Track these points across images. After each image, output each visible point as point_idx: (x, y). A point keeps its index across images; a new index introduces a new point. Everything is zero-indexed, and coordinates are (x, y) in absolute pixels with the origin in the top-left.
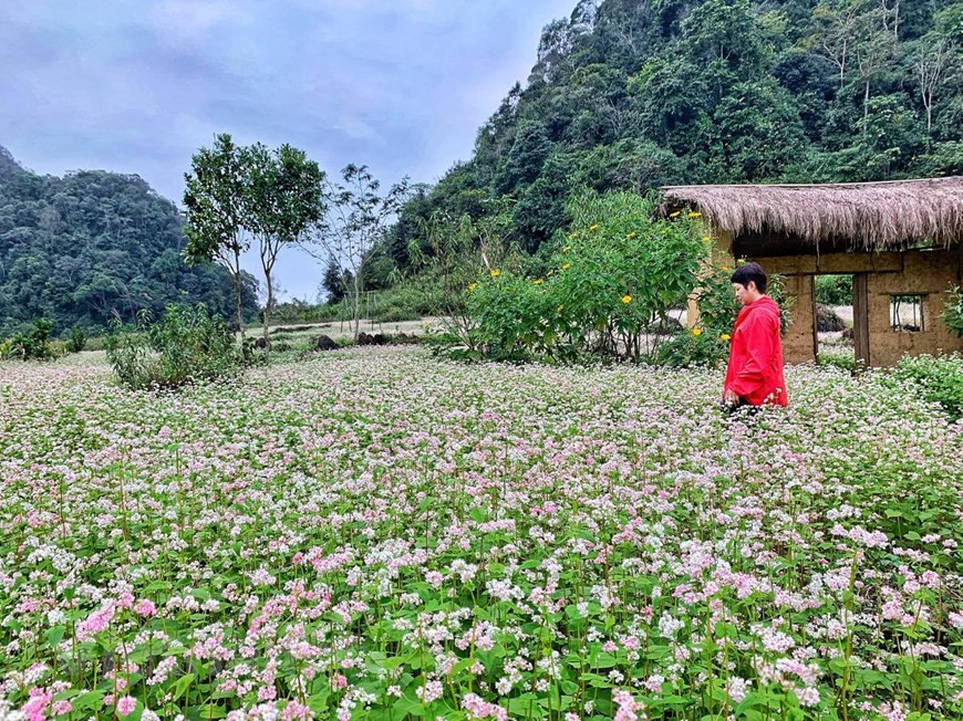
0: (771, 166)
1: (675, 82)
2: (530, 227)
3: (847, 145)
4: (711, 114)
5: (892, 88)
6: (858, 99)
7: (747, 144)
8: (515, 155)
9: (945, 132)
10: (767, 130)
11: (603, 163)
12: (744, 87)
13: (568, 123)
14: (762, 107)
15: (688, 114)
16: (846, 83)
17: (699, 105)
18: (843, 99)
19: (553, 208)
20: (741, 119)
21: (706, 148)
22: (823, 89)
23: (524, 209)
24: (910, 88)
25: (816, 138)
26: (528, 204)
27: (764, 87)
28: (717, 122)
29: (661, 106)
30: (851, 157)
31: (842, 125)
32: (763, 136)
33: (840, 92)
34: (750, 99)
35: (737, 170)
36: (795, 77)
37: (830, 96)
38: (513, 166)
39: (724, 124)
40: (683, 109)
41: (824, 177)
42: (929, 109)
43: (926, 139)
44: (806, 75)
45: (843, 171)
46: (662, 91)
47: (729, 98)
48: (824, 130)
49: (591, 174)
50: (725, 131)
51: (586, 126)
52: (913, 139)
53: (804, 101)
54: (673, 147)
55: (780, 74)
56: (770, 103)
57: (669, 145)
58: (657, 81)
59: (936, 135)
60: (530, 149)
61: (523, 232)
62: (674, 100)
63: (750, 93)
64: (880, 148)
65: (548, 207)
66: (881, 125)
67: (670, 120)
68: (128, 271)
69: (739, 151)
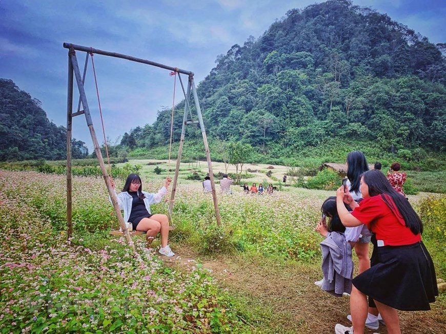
0: (304, 123)
1: (276, 95)
2: (226, 133)
3: (325, 119)
4: (286, 105)
5: (338, 103)
6: (329, 106)
7: (297, 116)
8: (218, 108)
9: (352, 120)
10: (304, 113)
11: (253, 117)
12: (297, 98)
13: (234, 98)
14: (302, 105)
15: (279, 105)
16: (325, 99)
17: (283, 102)
18: (324, 105)
19: (234, 128)
20: (296, 108)
21: (284, 115)
22: (318, 100)
23: (224, 127)
24: (343, 104)
25: (316, 114)
26: (225, 125)
27: (302, 99)
28: (288, 108)
29: (271, 101)
30: (327, 124)
31: (323, 112)
32: (302, 114)
33: (323, 102)
34: (299, 102)
35: (294, 123)
36: (310, 95)
37: (320, 102)
38: (217, 111)
39: (290, 109)
40: (278, 103)
41: (320, 128)
42: (348, 112)
43: (347, 121)
44: (313, 95)
45: (325, 127)
46: (272, 97)
47: (292, 101)
48: (318, 113)
49: (249, 120)
50: (291, 111)
51: (243, 101)
52: (344, 120)
53: (313, 103)
54: (274, 114)
55: (306, 93)
56: (304, 104)
57: (273, 113)
58: (271, 93)
59: (349, 120)
60: (225, 106)
61: (224, 134)
62: (276, 100)
63: (298, 101)
64: (335, 121)
65: (232, 127)
66: (335, 115)
67: (274, 106)
68: (10, 123)
69: (294, 117)
